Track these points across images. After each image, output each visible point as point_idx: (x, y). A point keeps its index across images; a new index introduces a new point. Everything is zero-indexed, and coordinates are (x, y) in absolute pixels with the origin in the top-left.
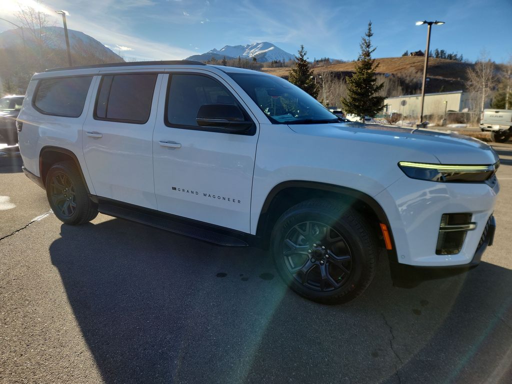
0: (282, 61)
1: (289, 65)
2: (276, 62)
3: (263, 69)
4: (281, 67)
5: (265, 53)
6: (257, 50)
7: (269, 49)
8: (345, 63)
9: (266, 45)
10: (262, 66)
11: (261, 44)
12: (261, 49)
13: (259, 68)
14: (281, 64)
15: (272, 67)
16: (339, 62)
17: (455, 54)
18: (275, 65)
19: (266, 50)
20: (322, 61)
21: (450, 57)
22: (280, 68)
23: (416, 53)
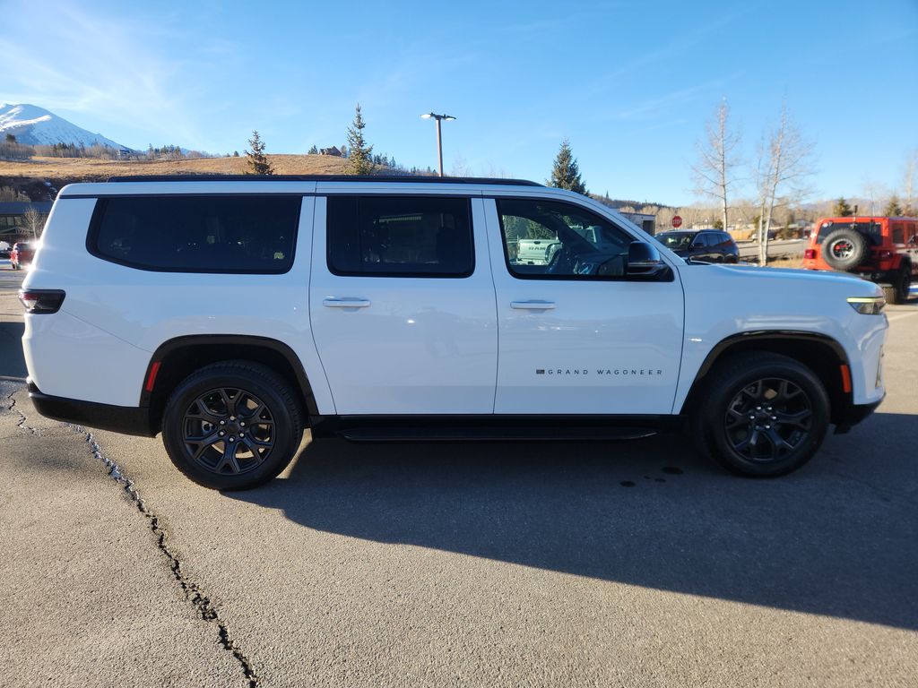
0: (77, 145)
1: (96, 154)
2: (64, 147)
3: (34, 158)
4: (78, 156)
5: (31, 127)
6: (8, 119)
7: (40, 119)
8: (212, 157)
9: (30, 111)
10: (32, 153)
11: (16, 106)
12: (18, 117)
13: (25, 156)
14: (77, 150)
15: (57, 155)
16: (199, 156)
17: (383, 156)
18: (61, 152)
19: (33, 121)
20: (165, 151)
21: (378, 160)
22: (77, 159)
23: (329, 150)
